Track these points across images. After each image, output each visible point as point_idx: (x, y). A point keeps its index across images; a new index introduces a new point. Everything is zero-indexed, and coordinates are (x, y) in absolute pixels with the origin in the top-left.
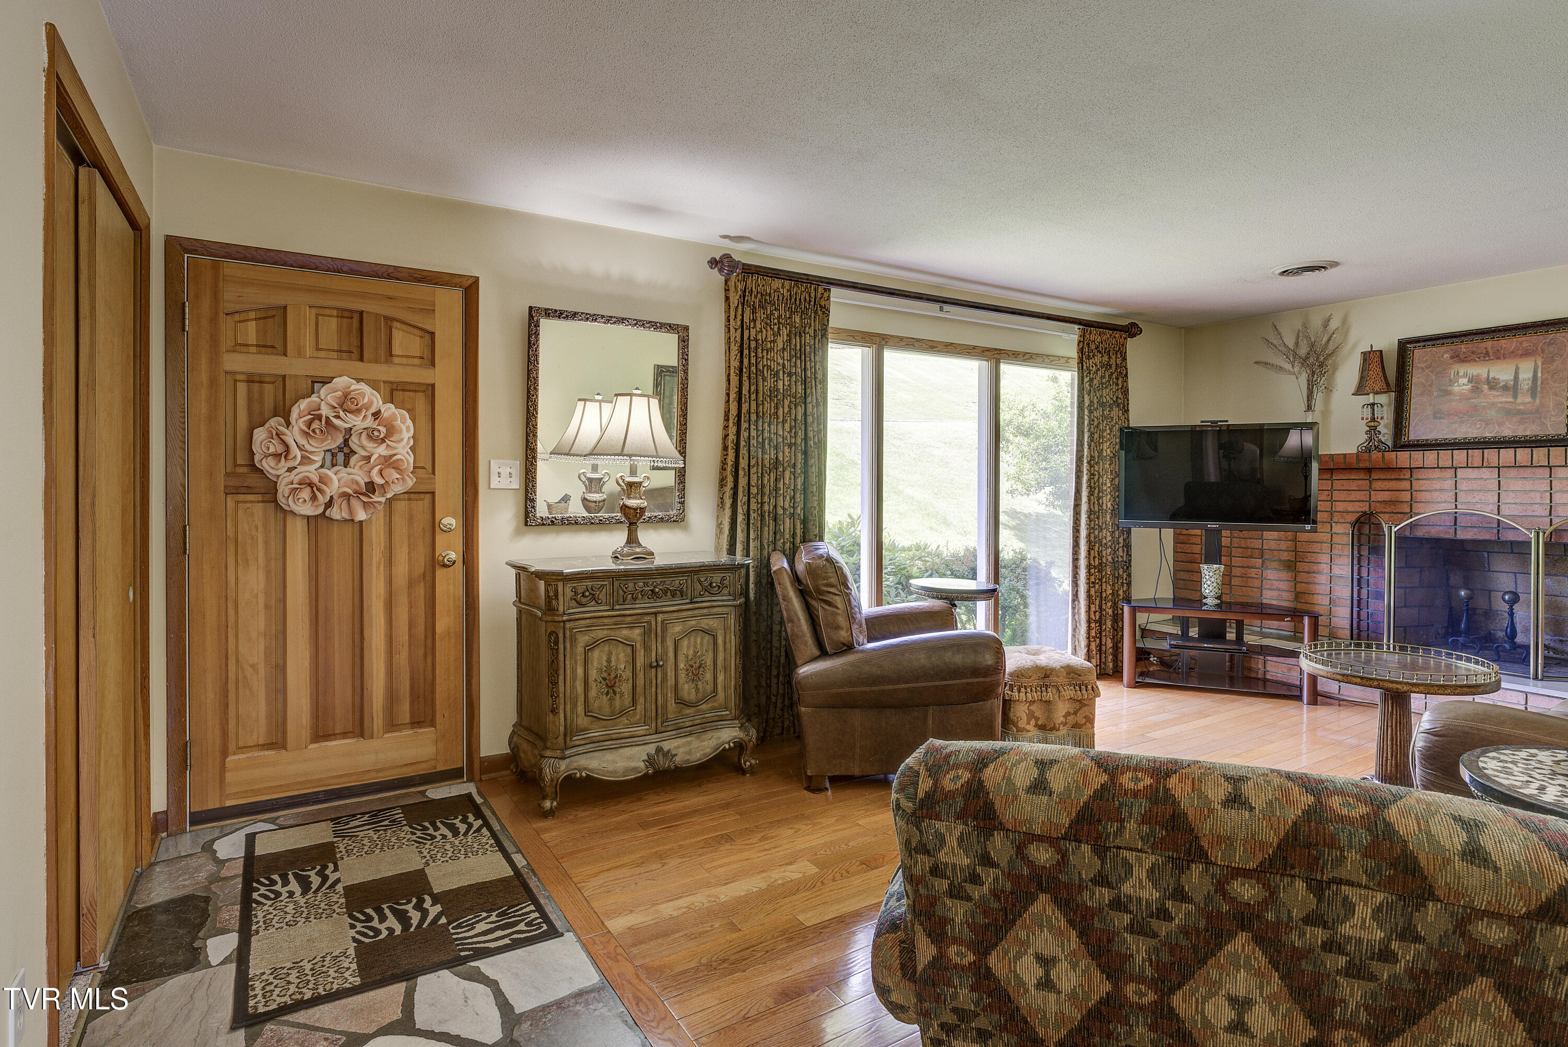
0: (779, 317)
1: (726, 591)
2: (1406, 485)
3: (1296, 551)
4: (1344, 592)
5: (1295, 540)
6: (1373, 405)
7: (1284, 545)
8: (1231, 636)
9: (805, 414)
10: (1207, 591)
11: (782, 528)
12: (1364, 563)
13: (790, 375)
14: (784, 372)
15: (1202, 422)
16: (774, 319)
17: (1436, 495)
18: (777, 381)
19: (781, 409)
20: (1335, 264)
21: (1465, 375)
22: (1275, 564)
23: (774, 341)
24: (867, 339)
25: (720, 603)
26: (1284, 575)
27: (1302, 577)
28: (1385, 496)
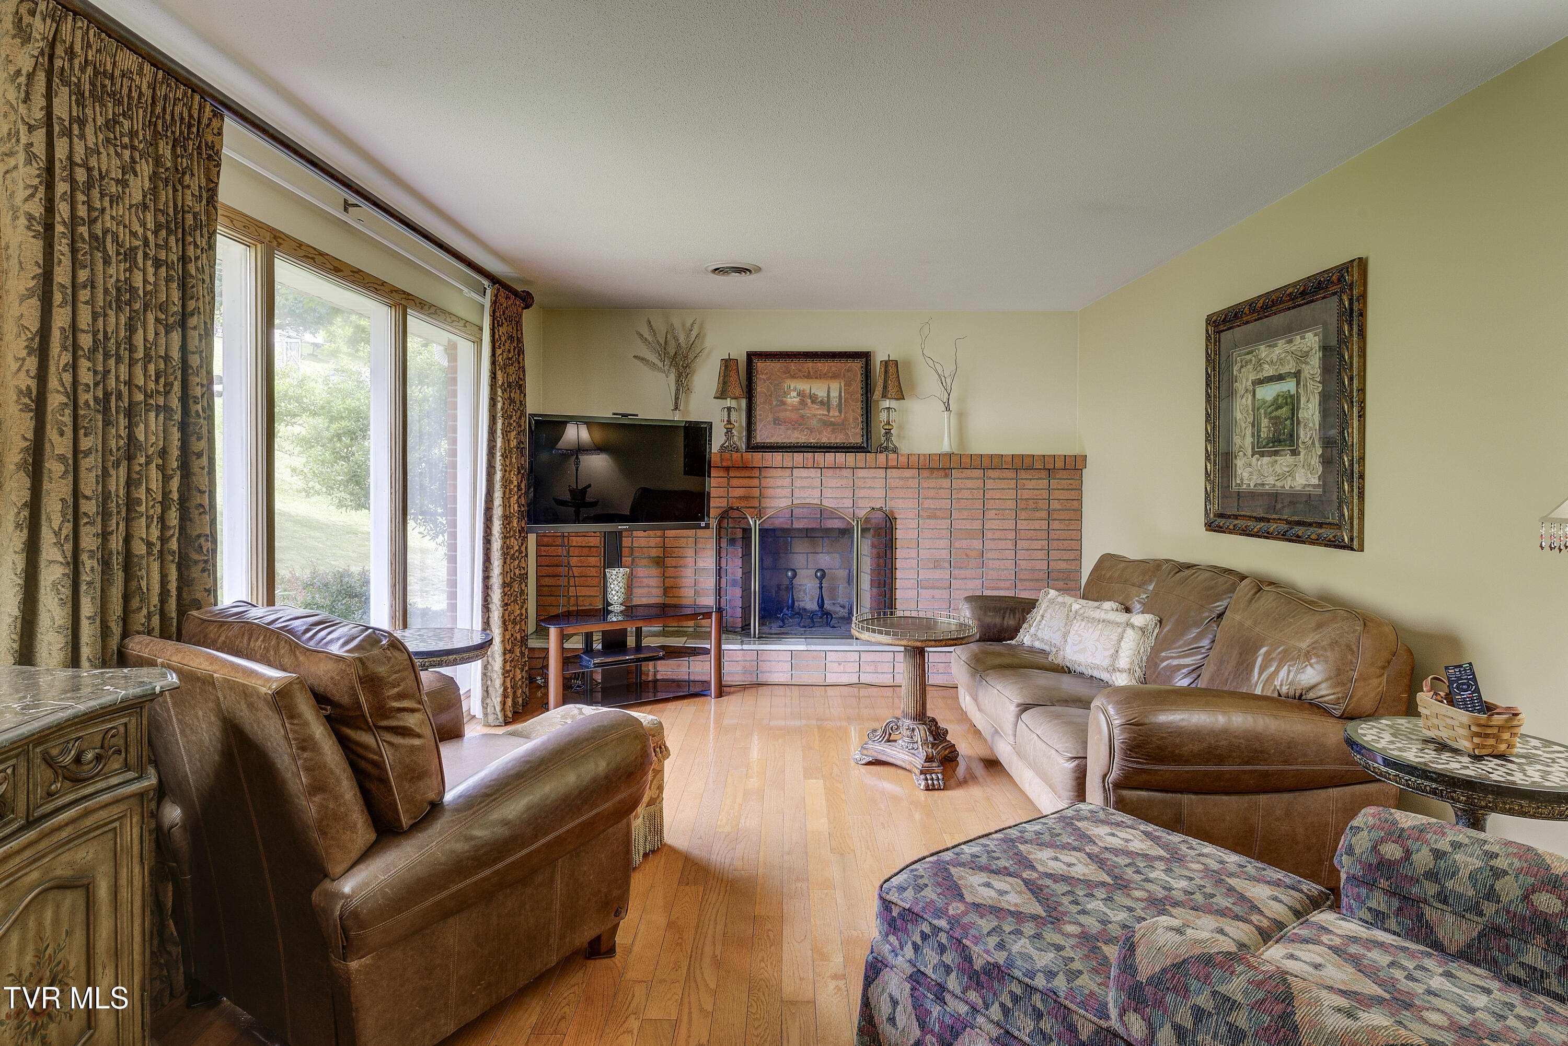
0: (133, 134)
1: (116, 763)
2: (755, 482)
3: (664, 547)
4: (709, 582)
5: (664, 537)
6: (729, 409)
7: (653, 542)
8: (631, 641)
9: (184, 348)
10: (616, 598)
11: (144, 584)
12: (723, 554)
13: (157, 264)
14: (146, 255)
15: (614, 414)
16: (122, 135)
17: (778, 491)
18: (131, 272)
19: (140, 332)
20: (759, 269)
21: (795, 390)
22: (645, 562)
23: (123, 183)
24: (252, 229)
25: (105, 797)
26: (654, 571)
27: (670, 572)
28: (739, 492)
